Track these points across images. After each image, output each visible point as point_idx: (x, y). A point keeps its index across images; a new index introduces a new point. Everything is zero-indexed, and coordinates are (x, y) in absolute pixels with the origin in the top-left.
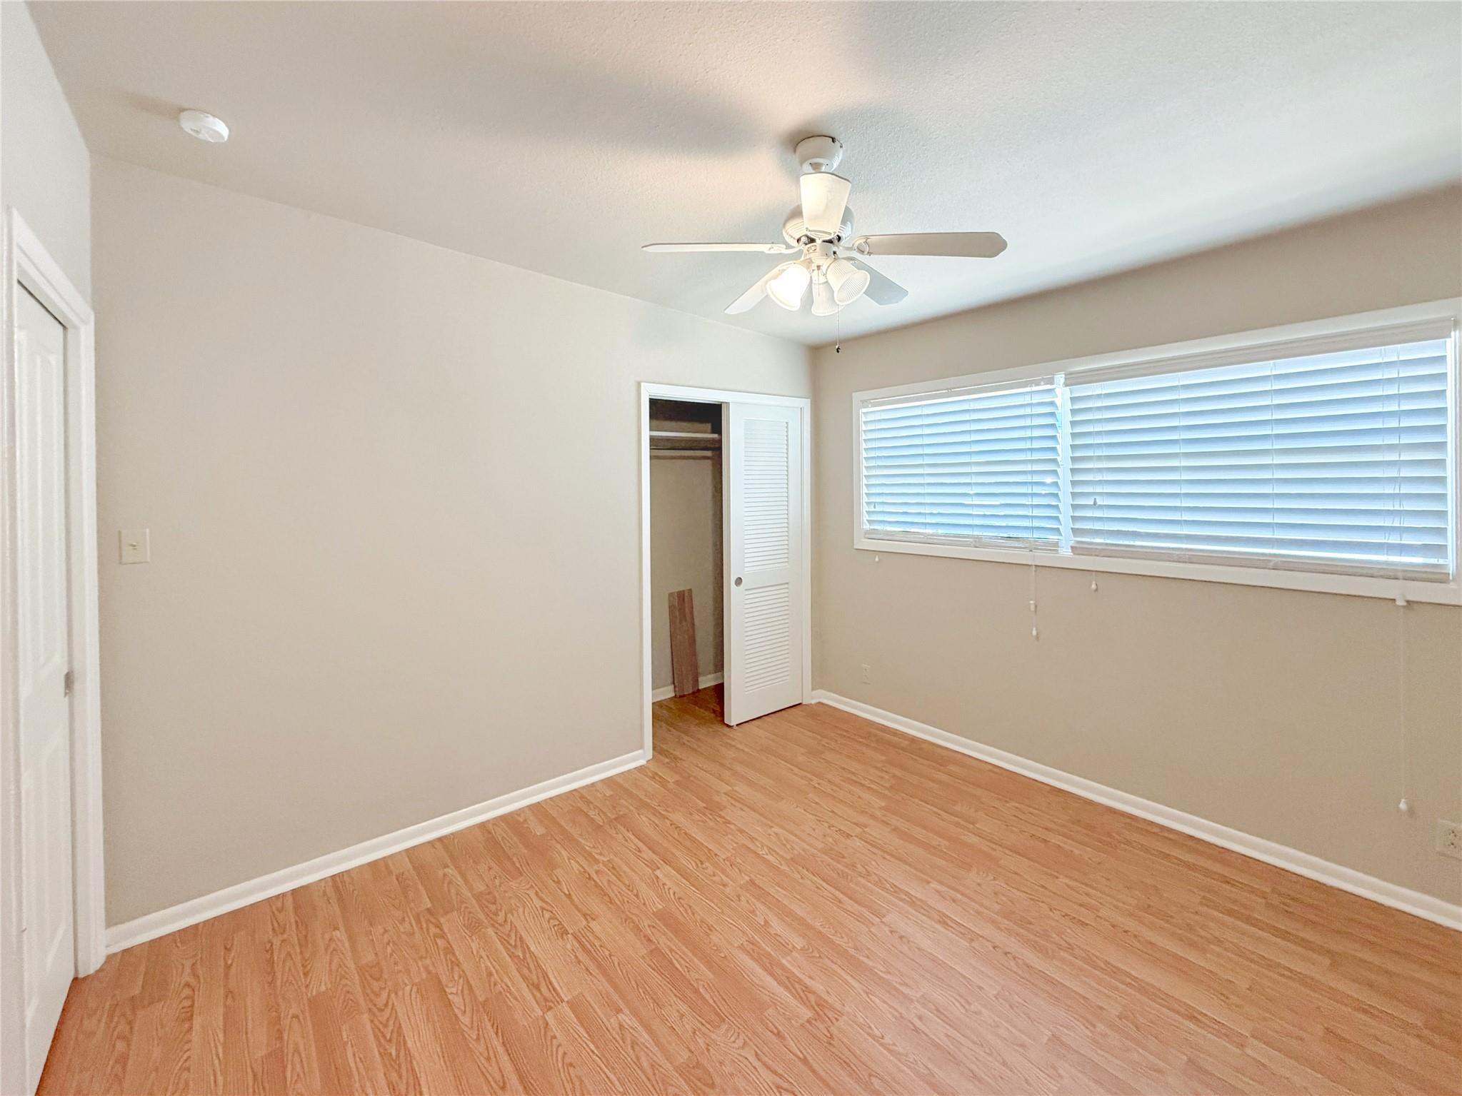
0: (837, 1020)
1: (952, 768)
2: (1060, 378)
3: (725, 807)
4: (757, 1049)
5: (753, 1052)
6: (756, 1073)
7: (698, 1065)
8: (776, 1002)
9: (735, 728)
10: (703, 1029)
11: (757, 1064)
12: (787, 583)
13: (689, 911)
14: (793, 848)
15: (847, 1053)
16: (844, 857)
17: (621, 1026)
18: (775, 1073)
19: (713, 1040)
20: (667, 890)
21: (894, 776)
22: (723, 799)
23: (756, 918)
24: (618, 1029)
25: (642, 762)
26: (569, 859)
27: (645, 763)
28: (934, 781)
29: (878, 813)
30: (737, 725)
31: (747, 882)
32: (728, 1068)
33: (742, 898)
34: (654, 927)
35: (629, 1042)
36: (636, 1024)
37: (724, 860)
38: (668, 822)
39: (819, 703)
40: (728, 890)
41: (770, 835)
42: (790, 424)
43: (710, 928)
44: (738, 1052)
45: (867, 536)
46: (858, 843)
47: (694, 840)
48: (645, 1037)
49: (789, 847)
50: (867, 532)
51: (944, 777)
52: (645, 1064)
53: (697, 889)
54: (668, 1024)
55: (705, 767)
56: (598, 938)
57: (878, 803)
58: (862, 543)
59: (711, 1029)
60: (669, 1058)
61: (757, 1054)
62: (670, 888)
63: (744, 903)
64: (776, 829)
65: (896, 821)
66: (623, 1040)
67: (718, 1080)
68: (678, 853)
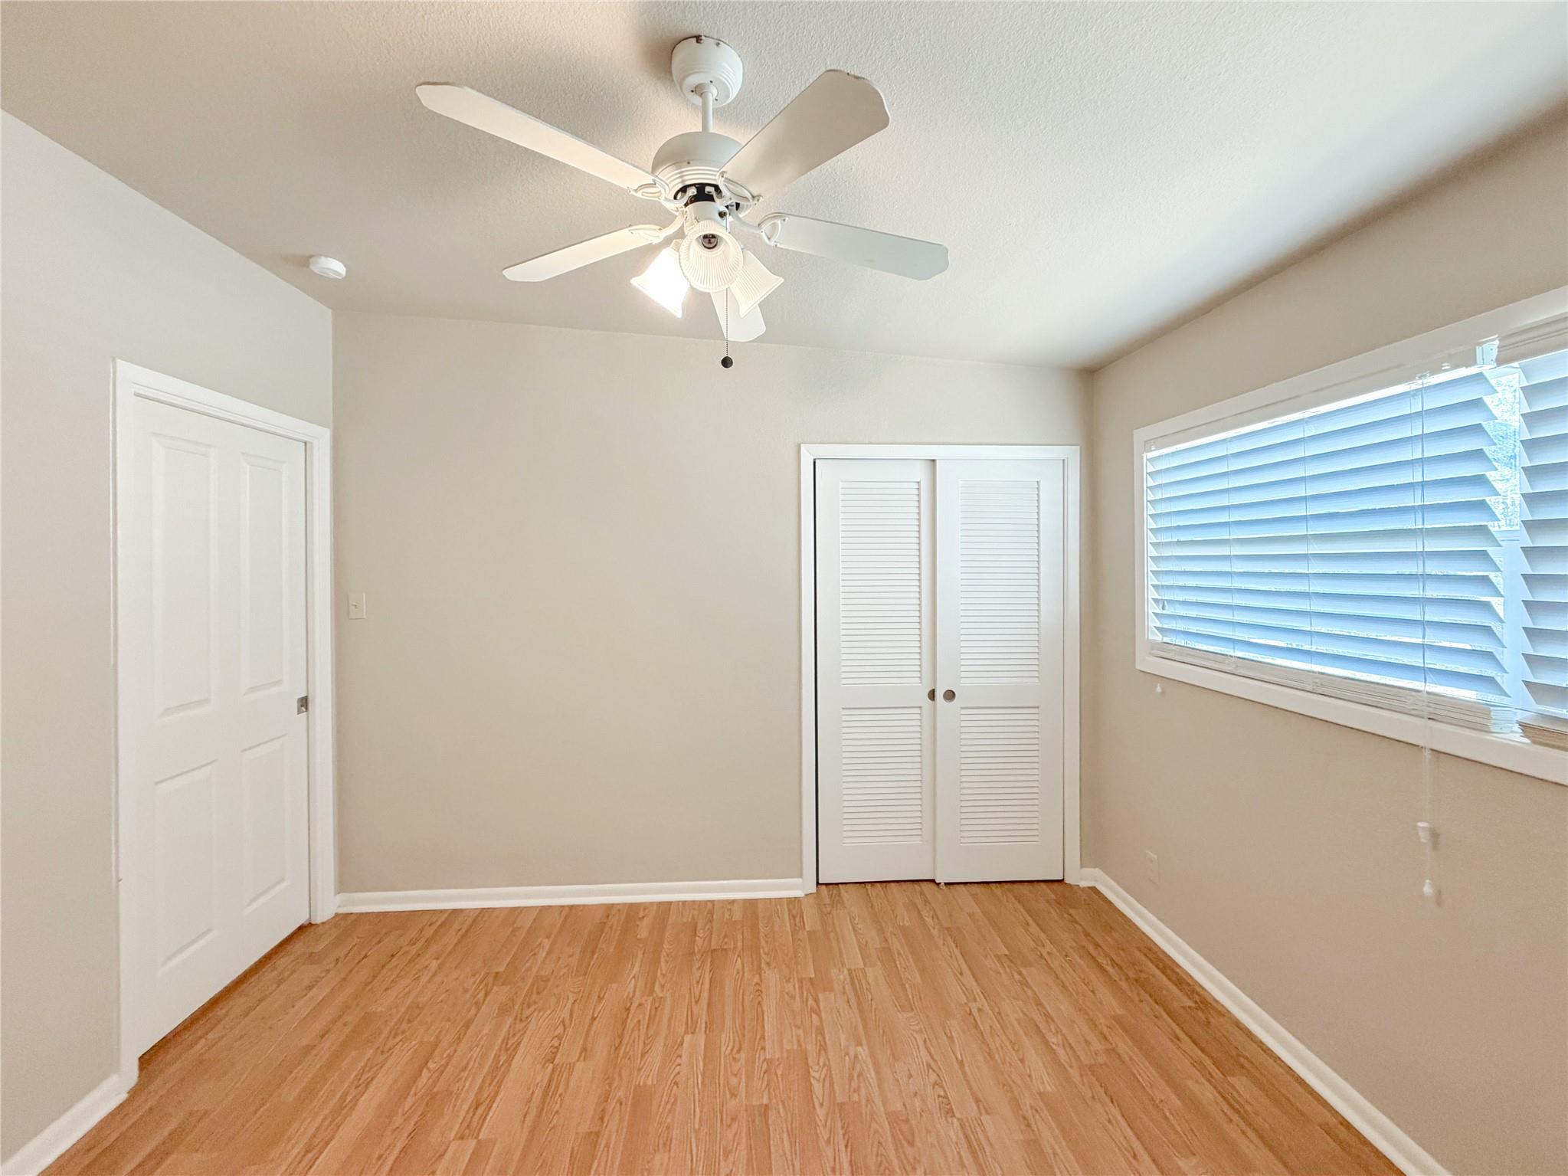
1: (1241, 1084)
3: (831, 990)
9: (942, 886)
12: (1038, 707)
13: (669, 1106)
14: (857, 1090)
16: (911, 1144)
20: (676, 1063)
21: (1112, 1051)
22: (839, 976)
23: (722, 1163)
25: (800, 894)
26: (634, 977)
27: (803, 895)
28: (1179, 1091)
29: (1027, 1101)
30: (946, 884)
31: (761, 1105)
33: (735, 1126)
34: (621, 1104)
37: (765, 1059)
38: (756, 979)
39: (1094, 889)
40: (732, 1103)
41: (847, 1054)
42: (1042, 483)
43: (667, 1145)
45: (1155, 652)
46: (954, 1133)
47: (760, 1017)
49: (854, 1084)
50: (1153, 645)
51: (1207, 1094)
53: (702, 1083)
55: (859, 926)
56: (567, 1085)
57: (1045, 1081)
58: (1147, 663)
62: (679, 1065)
63: (730, 1134)
64: (863, 1052)
65: (1048, 1134)
68: (728, 1023)
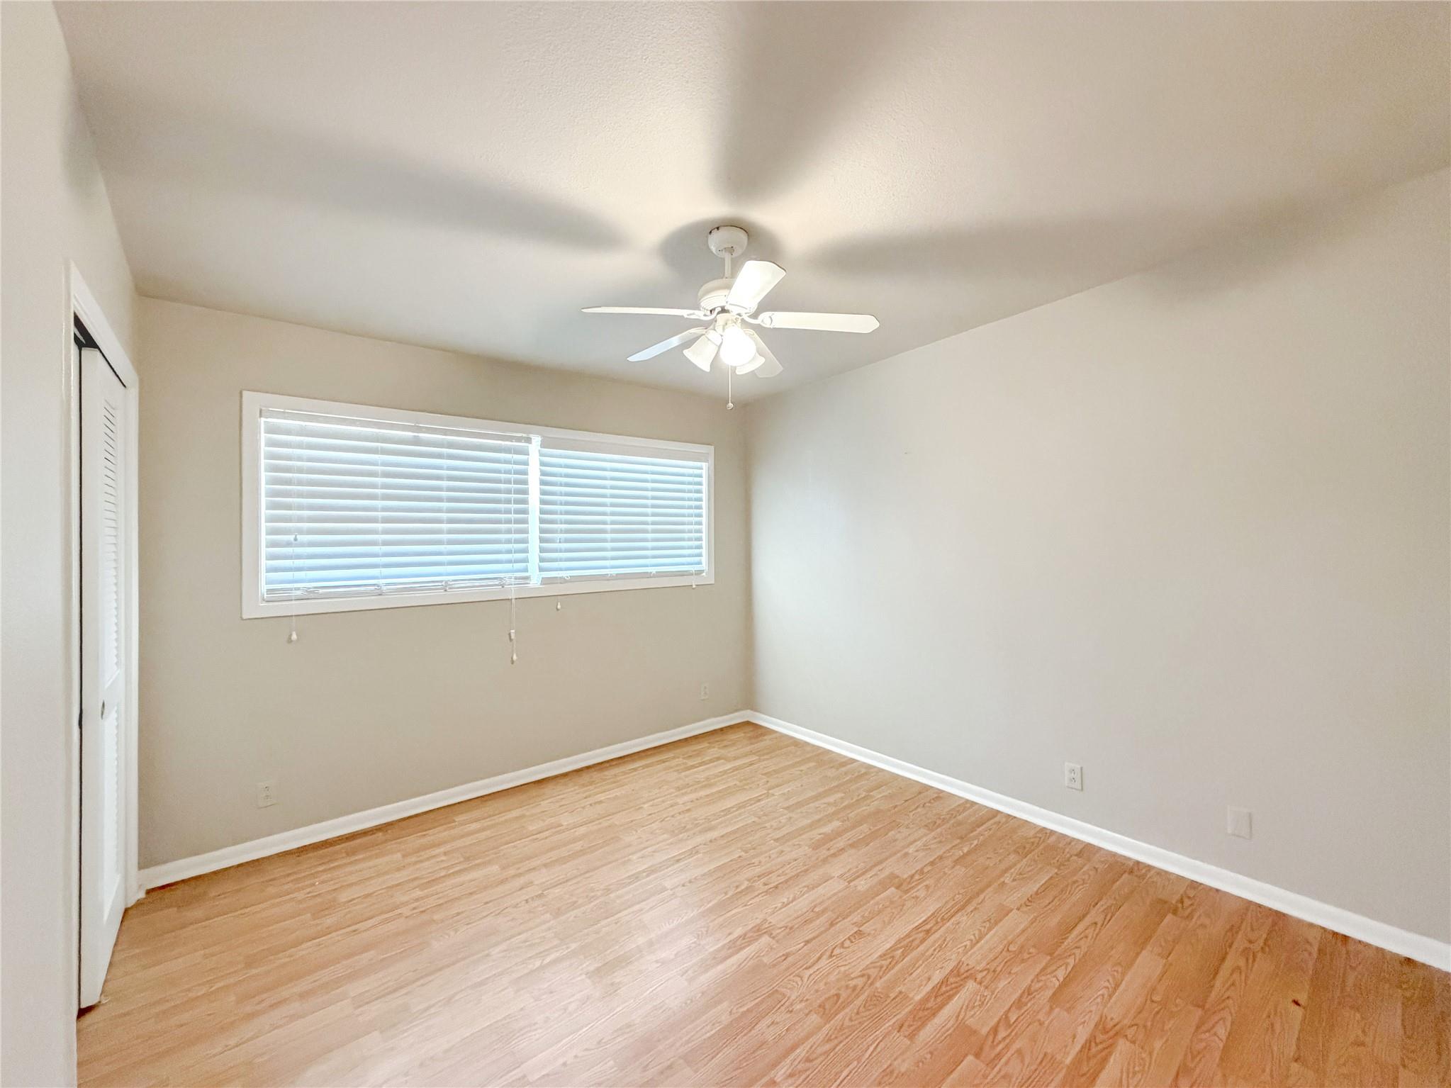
0: (770, 923)
2: (536, 440)
4: (803, 968)
5: (805, 971)
6: (821, 970)
7: (822, 1006)
8: (757, 955)
10: (787, 1004)
11: (816, 968)
15: (799, 919)
17: (791, 1075)
18: (819, 958)
19: (797, 998)
24: (793, 1079)
32: (822, 986)
35: (808, 1064)
36: (788, 1061)
44: (805, 980)
48: (801, 1052)
52: (828, 1047)
54: (784, 1033)
59: (786, 998)
60: (819, 1028)
61: (806, 968)
66: (806, 1071)
67: (833, 992)
